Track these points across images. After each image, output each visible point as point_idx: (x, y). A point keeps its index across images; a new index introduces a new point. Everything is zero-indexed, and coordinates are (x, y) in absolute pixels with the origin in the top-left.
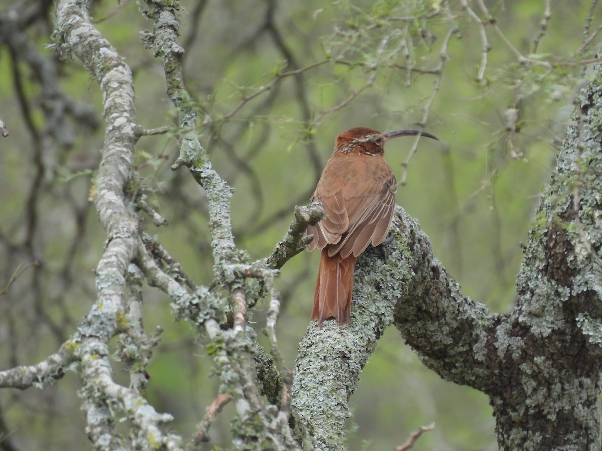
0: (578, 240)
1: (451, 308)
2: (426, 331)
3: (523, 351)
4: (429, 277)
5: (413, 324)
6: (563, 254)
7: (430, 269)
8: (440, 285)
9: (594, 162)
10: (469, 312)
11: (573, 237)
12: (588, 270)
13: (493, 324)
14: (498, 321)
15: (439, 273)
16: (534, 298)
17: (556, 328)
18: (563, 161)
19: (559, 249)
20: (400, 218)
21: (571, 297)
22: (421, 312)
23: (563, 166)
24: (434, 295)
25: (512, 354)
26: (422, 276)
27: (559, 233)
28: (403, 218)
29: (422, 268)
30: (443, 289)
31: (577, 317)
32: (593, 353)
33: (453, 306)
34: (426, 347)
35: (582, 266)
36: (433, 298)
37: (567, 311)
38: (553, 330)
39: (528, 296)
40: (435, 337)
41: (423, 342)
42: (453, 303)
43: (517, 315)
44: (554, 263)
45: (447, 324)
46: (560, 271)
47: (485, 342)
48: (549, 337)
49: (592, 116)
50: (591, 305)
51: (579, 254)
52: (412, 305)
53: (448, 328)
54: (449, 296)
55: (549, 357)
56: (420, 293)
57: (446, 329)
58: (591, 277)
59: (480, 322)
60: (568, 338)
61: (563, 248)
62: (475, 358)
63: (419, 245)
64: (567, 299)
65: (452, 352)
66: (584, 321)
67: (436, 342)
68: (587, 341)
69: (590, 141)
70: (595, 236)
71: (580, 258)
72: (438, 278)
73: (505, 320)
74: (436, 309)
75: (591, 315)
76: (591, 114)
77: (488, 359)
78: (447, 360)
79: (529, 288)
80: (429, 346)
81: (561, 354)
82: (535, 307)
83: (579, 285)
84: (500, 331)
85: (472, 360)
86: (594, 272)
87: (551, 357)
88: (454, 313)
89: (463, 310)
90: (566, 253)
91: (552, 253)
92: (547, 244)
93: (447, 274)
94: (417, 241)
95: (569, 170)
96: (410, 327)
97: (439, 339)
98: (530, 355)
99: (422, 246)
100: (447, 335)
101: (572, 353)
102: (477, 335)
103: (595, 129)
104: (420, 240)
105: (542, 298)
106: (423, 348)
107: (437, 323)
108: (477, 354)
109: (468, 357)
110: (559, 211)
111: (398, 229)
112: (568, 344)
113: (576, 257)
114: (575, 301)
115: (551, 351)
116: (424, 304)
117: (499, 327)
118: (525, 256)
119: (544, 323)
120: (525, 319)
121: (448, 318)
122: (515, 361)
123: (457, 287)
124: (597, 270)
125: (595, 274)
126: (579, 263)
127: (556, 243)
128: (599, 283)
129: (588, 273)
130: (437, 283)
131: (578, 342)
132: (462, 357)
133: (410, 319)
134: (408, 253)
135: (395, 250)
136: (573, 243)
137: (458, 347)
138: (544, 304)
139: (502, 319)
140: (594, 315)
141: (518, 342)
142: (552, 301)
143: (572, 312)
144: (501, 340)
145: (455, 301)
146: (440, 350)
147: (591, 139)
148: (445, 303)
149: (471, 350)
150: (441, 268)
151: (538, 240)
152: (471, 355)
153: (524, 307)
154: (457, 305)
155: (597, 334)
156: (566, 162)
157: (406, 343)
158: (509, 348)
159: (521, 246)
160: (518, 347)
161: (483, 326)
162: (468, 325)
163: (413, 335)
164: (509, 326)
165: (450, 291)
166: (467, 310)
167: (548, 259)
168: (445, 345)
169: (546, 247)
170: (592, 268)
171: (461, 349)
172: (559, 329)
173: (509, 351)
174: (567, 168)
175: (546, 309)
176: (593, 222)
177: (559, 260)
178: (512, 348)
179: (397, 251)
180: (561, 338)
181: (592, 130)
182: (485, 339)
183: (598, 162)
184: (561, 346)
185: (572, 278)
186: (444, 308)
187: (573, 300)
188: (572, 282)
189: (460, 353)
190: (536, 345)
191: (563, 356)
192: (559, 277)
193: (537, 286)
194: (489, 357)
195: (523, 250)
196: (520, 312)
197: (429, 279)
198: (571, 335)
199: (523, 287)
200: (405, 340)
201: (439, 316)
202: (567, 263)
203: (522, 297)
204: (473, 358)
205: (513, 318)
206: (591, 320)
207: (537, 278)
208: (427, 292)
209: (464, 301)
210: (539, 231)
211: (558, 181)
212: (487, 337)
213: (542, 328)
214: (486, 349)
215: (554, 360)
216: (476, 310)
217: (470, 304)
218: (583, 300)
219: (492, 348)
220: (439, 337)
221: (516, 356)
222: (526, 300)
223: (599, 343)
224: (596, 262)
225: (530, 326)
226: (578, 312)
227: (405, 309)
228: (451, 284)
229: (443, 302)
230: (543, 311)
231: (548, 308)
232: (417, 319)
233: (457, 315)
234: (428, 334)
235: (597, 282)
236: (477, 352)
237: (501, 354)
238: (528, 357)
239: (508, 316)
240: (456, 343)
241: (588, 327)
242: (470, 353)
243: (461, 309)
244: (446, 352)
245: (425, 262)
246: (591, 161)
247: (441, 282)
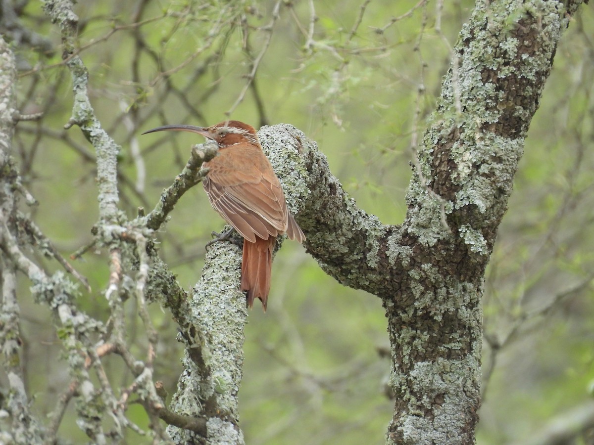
0: (460, 159)
1: (347, 221)
2: (325, 241)
3: (412, 258)
4: (326, 193)
5: (313, 235)
6: (447, 171)
7: (327, 186)
8: (337, 201)
9: (475, 89)
10: (363, 224)
11: (456, 157)
12: (469, 186)
13: (385, 235)
14: (389, 232)
15: (336, 189)
16: (421, 212)
17: (441, 238)
18: (448, 89)
19: (444, 168)
20: (299, 141)
21: (454, 210)
22: (320, 224)
23: (448, 93)
24: (331, 209)
25: (402, 261)
26: (320, 192)
27: (443, 153)
28: (302, 141)
29: (320, 185)
30: (339, 203)
31: (460, 228)
32: (474, 261)
33: (348, 218)
34: (325, 255)
35: (464, 183)
36: (330, 211)
37: (451, 223)
38: (439, 240)
39: (416, 209)
40: (332, 247)
41: (322, 251)
42: (348, 216)
43: (407, 227)
44: (439, 180)
45: (343, 235)
46: (444, 187)
47: (377, 251)
48: (434, 247)
49: (473, 48)
50: (472, 217)
51: (462, 172)
52: (311, 218)
53: (344, 238)
54: (344, 210)
55: (435, 264)
56: (319, 208)
57: (343, 239)
58: (473, 193)
59: (373, 233)
60: (452, 247)
61: (447, 167)
62: (369, 265)
63: (317, 165)
64: (451, 212)
65: (348, 260)
66: (466, 231)
67: (333, 251)
68: (469, 250)
69: (471, 71)
70: (476, 156)
71: (463, 175)
72: (335, 194)
73: (396, 231)
74: (334, 222)
75: (472, 227)
76: (473, 46)
77: (380, 266)
78: (344, 267)
79: (417, 202)
80: (328, 254)
81: (446, 261)
82: (422, 219)
83: (461, 200)
84: (392, 241)
85: (366, 267)
86: (475, 188)
87: (437, 264)
88: (349, 225)
89: (358, 223)
90: (450, 171)
91: (438, 171)
92: (433, 163)
93: (343, 190)
94: (315, 161)
95: (452, 97)
96: (310, 238)
97: (337, 248)
98: (418, 263)
99: (319, 165)
100: (343, 244)
101: (455, 260)
102: (370, 245)
103: (475, 60)
104: (317, 160)
105: (428, 211)
106: (322, 257)
107: (334, 234)
108: (371, 261)
109: (362, 265)
110: (444, 133)
111: (296, 151)
112: (452, 253)
113: (459, 174)
114: (458, 214)
115: (437, 259)
116: (322, 217)
117: (390, 237)
118: (414, 173)
119: (431, 234)
120: (413, 230)
121: (344, 230)
122: (405, 267)
123: (353, 201)
124: (477, 186)
125: (475, 190)
126: (461, 180)
127: (441, 162)
128: (480, 198)
129: (470, 189)
130: (334, 198)
131: (461, 251)
132: (357, 265)
133: (309, 230)
134: (305, 173)
135: (293, 170)
136: (456, 162)
137: (353, 256)
138: (430, 217)
139: (393, 230)
140: (475, 227)
141: (407, 251)
142: (438, 214)
143: (456, 224)
144: (392, 249)
145: (351, 214)
146: (337, 258)
147: (472, 69)
148: (341, 216)
149: (365, 258)
150: (338, 185)
151: (425, 159)
152: (365, 263)
153: (412, 219)
154: (352, 218)
155: (478, 244)
156: (450, 89)
157: (307, 252)
158: (399, 256)
159: (410, 165)
160: (407, 255)
161: (376, 236)
162: (362, 235)
163: (312, 245)
164: (399, 236)
165: (346, 205)
166: (361, 222)
167: (434, 176)
168: (341, 254)
169: (432, 166)
170: (473, 184)
171: (356, 257)
172: (444, 238)
173: (399, 259)
174: (451, 95)
175: (432, 221)
176: (474, 144)
177: (444, 177)
178: (402, 256)
179: (295, 172)
180: (446, 247)
181: (473, 60)
182: (378, 248)
183: (479, 89)
184: (446, 254)
185: (455, 193)
186: (340, 221)
187: (456, 213)
188: (455, 197)
189: (355, 261)
190: (424, 253)
191: (447, 263)
192: (444, 193)
193: (424, 201)
194: (381, 265)
195: (412, 168)
196: (410, 223)
197: (327, 195)
198: (455, 245)
199: (412, 202)
200: (306, 249)
201: (336, 228)
202: (451, 180)
203: (411, 210)
204: (367, 265)
205: (403, 229)
206: (473, 231)
207: (424, 193)
208: (324, 206)
209: (358, 214)
210: (426, 151)
211: (443, 106)
212: (379, 246)
213: (428, 239)
214: (379, 257)
215: (439, 267)
216: (370, 222)
217: (364, 217)
218: (465, 212)
219: (384, 256)
220: (336, 247)
221: (405, 263)
222: (414, 213)
223: (479, 252)
224: (477, 179)
225: (418, 237)
226: (461, 223)
227: (305, 221)
228: (347, 199)
229: (339, 215)
230: (430, 223)
231: (434, 220)
232: (316, 230)
233: (352, 227)
234: (327, 244)
235: (477, 197)
236: (371, 260)
237: (392, 262)
238: (416, 264)
239: (398, 228)
240: (351, 252)
241: (470, 238)
242: (364, 261)
243: (356, 221)
244: (342, 260)
245: (322, 180)
246: (473, 89)
247: (337, 197)
